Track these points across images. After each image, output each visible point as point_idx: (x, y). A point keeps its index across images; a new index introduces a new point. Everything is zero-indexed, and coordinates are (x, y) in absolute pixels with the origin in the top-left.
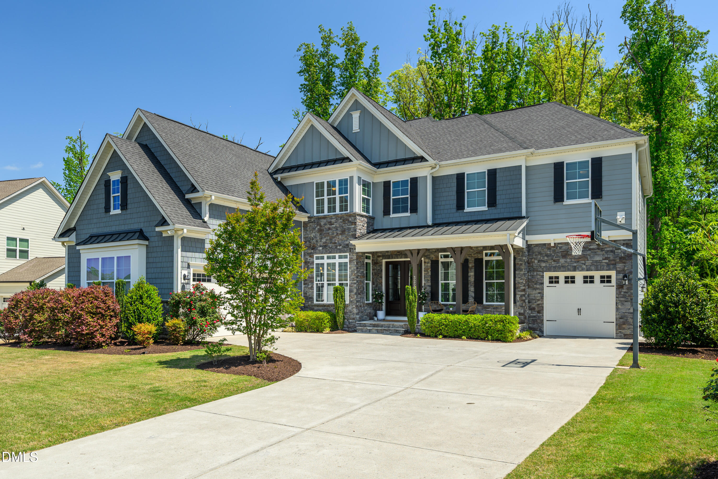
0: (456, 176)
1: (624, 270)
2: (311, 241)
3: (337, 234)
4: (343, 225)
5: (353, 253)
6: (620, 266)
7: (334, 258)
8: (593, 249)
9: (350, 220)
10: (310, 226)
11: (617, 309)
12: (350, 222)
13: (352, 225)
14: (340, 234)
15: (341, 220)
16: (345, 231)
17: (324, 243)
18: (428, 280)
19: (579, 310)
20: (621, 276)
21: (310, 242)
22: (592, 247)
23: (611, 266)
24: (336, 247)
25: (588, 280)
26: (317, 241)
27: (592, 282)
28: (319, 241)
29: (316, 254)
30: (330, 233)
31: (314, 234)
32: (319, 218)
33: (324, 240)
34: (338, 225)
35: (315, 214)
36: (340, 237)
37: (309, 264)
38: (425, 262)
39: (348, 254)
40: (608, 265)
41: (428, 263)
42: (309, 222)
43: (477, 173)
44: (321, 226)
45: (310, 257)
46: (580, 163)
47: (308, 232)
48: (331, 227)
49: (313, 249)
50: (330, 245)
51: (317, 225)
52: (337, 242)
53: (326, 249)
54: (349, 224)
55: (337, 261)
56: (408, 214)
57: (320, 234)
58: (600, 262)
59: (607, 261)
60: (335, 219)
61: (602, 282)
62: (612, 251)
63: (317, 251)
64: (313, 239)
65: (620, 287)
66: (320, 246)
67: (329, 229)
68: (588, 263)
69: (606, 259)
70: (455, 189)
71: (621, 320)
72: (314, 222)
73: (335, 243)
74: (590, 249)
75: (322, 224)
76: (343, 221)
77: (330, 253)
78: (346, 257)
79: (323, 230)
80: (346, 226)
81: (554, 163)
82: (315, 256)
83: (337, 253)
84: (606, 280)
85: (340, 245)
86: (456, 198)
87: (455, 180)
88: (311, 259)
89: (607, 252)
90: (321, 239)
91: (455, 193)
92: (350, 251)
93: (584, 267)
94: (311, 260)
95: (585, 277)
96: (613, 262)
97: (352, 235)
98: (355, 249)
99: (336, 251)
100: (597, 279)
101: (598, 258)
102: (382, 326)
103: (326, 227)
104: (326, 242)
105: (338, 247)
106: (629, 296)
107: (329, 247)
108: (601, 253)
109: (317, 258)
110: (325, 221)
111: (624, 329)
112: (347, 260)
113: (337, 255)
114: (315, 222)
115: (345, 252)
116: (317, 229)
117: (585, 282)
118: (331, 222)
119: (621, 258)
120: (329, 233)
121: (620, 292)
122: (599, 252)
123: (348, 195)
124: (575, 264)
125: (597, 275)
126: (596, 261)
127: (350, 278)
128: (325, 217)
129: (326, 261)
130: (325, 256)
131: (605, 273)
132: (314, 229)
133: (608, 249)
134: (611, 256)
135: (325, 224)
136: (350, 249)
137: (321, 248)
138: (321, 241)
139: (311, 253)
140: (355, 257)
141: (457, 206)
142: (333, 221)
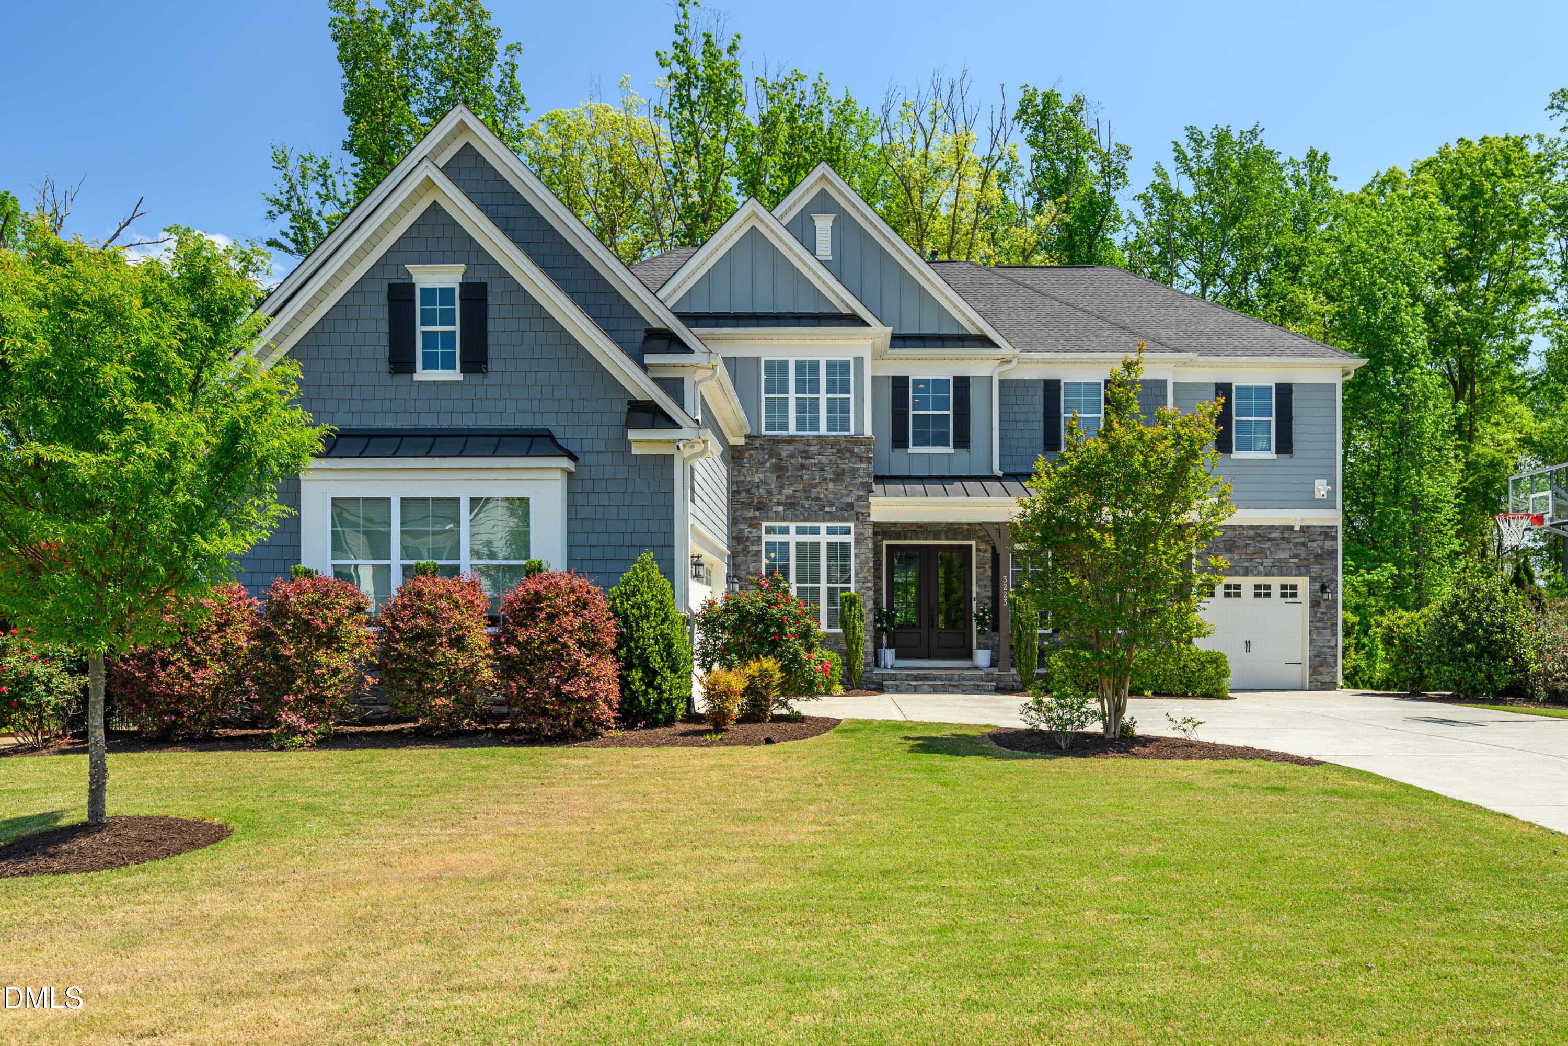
0: (1042, 385)
1: (1320, 577)
2: (753, 490)
3: (825, 479)
4: (839, 461)
5: (865, 522)
6: (1315, 569)
7: (816, 531)
8: (1275, 539)
9: (856, 450)
10: (751, 456)
11: (1311, 641)
12: (857, 456)
13: (861, 461)
14: (831, 480)
15: (834, 451)
16: (843, 473)
17: (787, 497)
18: (985, 586)
19: (1248, 644)
20: (1317, 586)
21: (748, 492)
22: (1272, 535)
23: (1303, 569)
24: (822, 508)
25: (1262, 592)
26: (769, 492)
27: (1268, 595)
28: (775, 491)
29: (768, 519)
30: (806, 477)
31: (762, 476)
32: (775, 441)
33: (788, 491)
34: (825, 461)
35: (764, 432)
36: (831, 486)
37: (748, 543)
38: (978, 550)
39: (852, 525)
40: (1298, 567)
41: (985, 551)
42: (748, 447)
43: (1085, 384)
44: (779, 458)
45: (751, 526)
46: (1257, 388)
47: (744, 470)
48: (807, 462)
49: (759, 509)
50: (807, 504)
51: (771, 456)
52: (822, 496)
53: (793, 509)
54: (853, 460)
55: (823, 539)
56: (950, 450)
57: (778, 477)
58: (1285, 561)
59: (1296, 560)
60: (817, 447)
61: (1283, 595)
62: (1304, 544)
63: (770, 514)
64: (758, 487)
65: (1315, 604)
66: (779, 504)
67: (803, 467)
68: (1268, 562)
69: (1295, 556)
70: (1040, 409)
71: (1318, 659)
72: (762, 447)
73: (818, 499)
74: (1269, 539)
75: (784, 454)
76: (839, 451)
77: (806, 520)
78: (848, 531)
79: (787, 469)
80: (846, 465)
81: (1216, 384)
82: (764, 524)
83: (824, 521)
84: (1289, 592)
85: (832, 505)
86: (1042, 427)
87: (1041, 392)
88: (754, 531)
89: (1296, 544)
90: (782, 487)
91: (1040, 417)
92: (858, 519)
93: (1261, 568)
94: (754, 534)
95: (1257, 587)
96: (1305, 563)
97: (862, 484)
98: (869, 515)
99: (820, 518)
100: (1276, 591)
101: (1282, 555)
102: (935, 679)
103: (794, 461)
104: (793, 496)
105: (827, 509)
106: (1329, 619)
107: (803, 507)
108: (1288, 546)
109: (770, 531)
110: (791, 448)
111: (1321, 674)
112: (850, 538)
113: (823, 526)
114: (763, 449)
115: (847, 520)
116: (768, 464)
117: (1257, 595)
118: (806, 452)
119: (1317, 556)
120: (801, 477)
121: (1316, 613)
122: (1284, 545)
123: (851, 396)
124: (1247, 564)
125: (1276, 582)
126: (1280, 560)
127: (856, 576)
128: (791, 440)
129: (793, 538)
130: (793, 526)
131: (1289, 580)
132: (762, 464)
133: (1298, 540)
134: (1302, 552)
135: (792, 456)
136: (857, 513)
137: (781, 509)
138: (780, 493)
139: (755, 518)
140: (869, 532)
141: (1045, 444)
142: (813, 449)
